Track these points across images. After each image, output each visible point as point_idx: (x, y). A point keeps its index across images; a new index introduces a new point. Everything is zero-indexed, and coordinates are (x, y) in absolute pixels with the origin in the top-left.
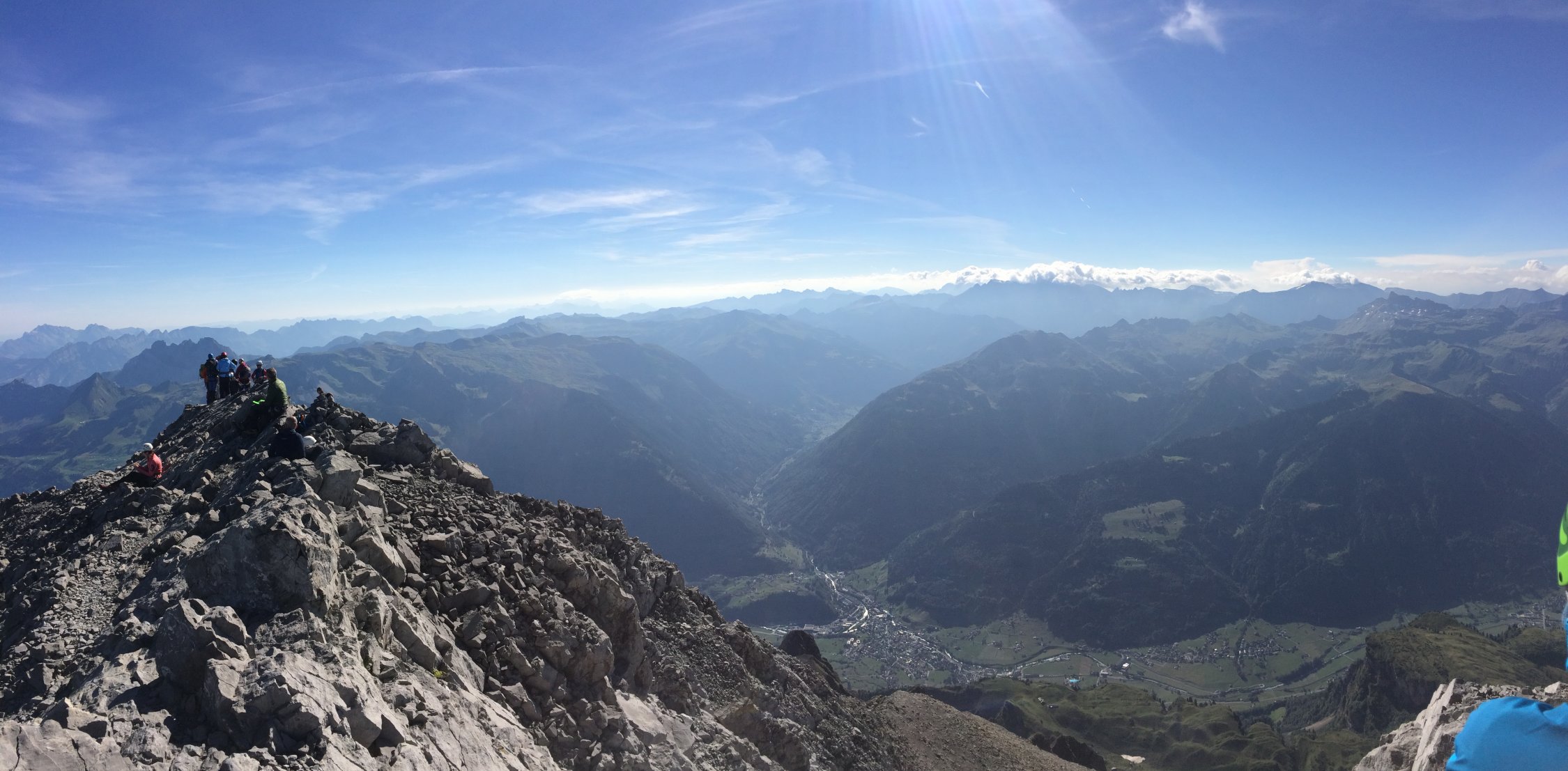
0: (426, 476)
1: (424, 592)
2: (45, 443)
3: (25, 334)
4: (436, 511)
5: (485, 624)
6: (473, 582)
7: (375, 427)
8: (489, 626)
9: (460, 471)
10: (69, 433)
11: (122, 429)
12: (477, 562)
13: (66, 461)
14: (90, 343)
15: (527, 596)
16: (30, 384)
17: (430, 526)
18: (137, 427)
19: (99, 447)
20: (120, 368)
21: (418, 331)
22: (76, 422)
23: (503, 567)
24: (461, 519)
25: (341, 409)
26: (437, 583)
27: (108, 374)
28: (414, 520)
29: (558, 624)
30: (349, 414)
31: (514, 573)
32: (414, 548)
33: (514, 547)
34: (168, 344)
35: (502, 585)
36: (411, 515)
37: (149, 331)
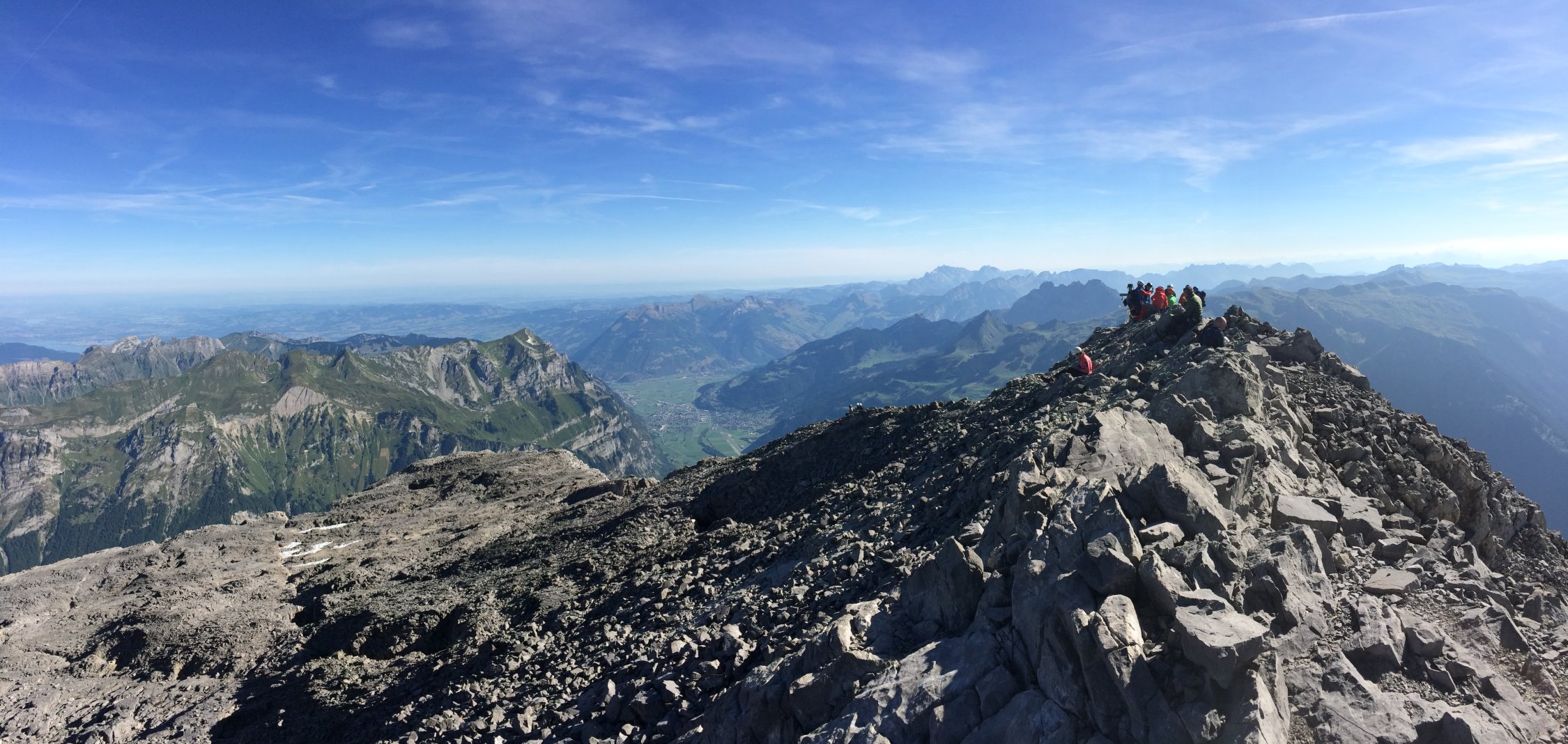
0: (1316, 371)
1: (1316, 447)
2: (938, 372)
3: (927, 274)
4: (1325, 393)
5: (1360, 473)
6: (1352, 443)
7: (1277, 334)
8: (1362, 475)
9: (1343, 370)
10: (959, 364)
11: (1009, 363)
12: (1355, 430)
13: (955, 389)
14: (983, 283)
15: (1393, 457)
16: (928, 318)
17: (1320, 403)
18: (1023, 362)
19: (986, 378)
20: (1009, 307)
21: (1302, 277)
22: (965, 354)
23: (1375, 437)
24: (1344, 400)
25: (1249, 318)
26: (1325, 441)
27: (997, 311)
28: (1308, 398)
29: (1416, 480)
30: (1255, 322)
31: (1384, 441)
32: (1308, 416)
33: (1384, 423)
34: (1056, 285)
35: (1374, 448)
36: (1306, 395)
37: (1037, 273)
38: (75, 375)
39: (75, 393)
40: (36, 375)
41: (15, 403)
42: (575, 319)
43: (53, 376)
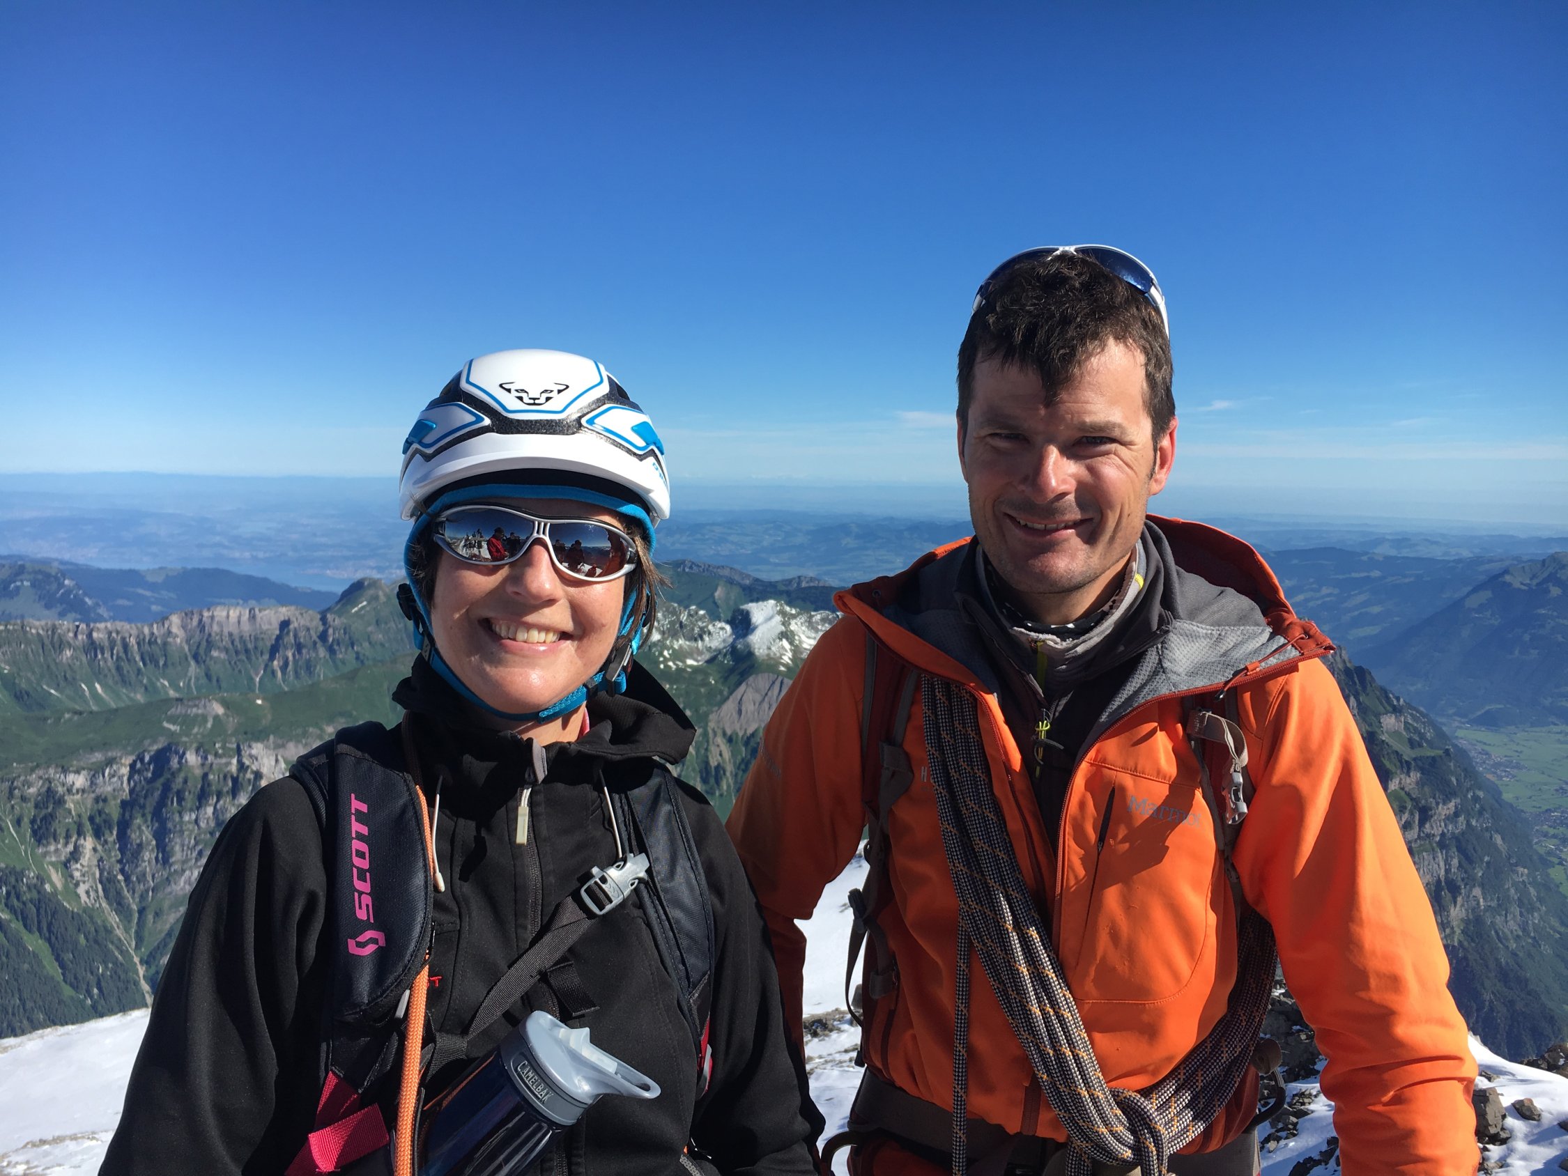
38: (323, 636)
39: (321, 672)
40: (246, 635)
41: (198, 688)
42: (1376, 574)
43: (279, 638)
